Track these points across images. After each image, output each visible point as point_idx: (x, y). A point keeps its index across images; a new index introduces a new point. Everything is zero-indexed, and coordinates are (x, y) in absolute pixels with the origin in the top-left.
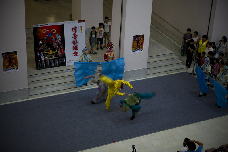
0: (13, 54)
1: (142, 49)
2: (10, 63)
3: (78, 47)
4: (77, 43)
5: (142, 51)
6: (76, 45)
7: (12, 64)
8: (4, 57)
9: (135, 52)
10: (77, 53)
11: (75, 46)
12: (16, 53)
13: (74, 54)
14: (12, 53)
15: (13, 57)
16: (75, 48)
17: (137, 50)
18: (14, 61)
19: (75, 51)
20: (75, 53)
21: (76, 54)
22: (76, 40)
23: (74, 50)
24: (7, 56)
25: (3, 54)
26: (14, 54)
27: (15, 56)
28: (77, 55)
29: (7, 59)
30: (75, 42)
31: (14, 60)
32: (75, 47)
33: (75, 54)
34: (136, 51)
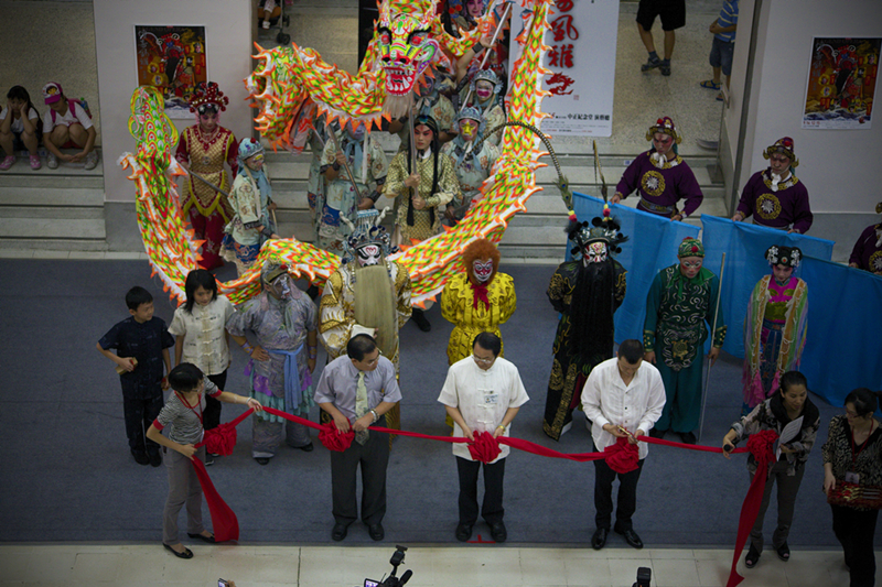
0: (186, 36)
1: (863, 114)
2: (170, 75)
3: (578, 55)
4: (573, 34)
5: (861, 122)
6: (567, 41)
7: (178, 84)
8: (144, 45)
9: (823, 124)
10: (568, 82)
11: (560, 44)
12: (198, 32)
13: (554, 86)
14: (180, 30)
15: (186, 54)
16: (562, 57)
17: (833, 112)
18: (189, 71)
19: (558, 70)
20: (555, 78)
21: (564, 88)
22: (571, 18)
23: (553, 63)
24: (159, 42)
25: (138, 28)
26: (191, 40)
27: (193, 50)
28: (568, 89)
29: (156, 58)
30: (564, 28)
31: (189, 65)
32: (559, 50)
33: (559, 84)
34: (829, 117)
